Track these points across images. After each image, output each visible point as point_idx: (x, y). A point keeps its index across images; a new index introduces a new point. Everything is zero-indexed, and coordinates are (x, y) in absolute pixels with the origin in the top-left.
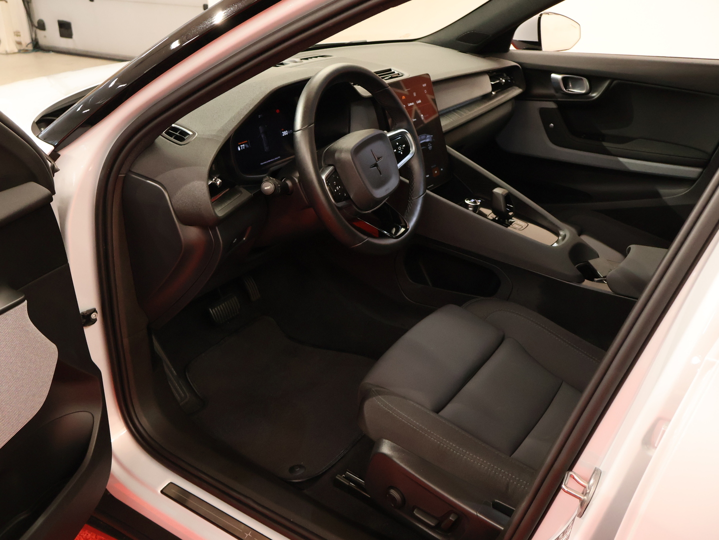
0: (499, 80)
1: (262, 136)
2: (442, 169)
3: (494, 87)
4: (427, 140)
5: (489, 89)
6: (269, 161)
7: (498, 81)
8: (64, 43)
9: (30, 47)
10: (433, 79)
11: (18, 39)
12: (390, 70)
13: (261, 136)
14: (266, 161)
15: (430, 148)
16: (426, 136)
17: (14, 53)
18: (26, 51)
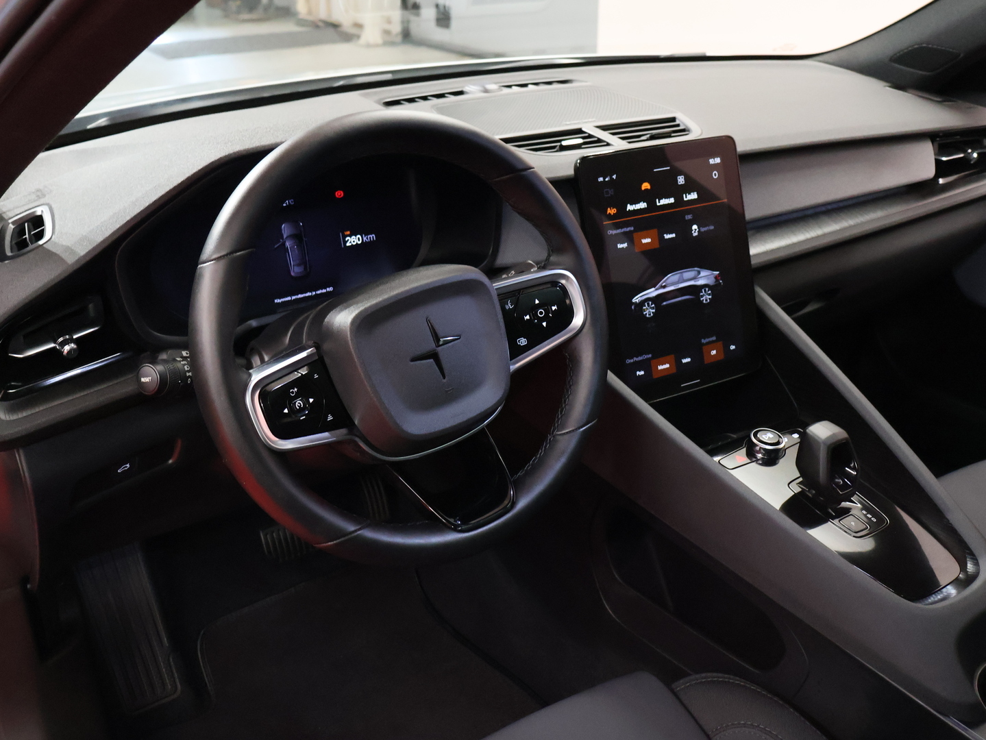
0: (965, 151)
1: (288, 244)
2: (733, 347)
3: (942, 169)
4: (701, 282)
5: (929, 171)
6: (300, 296)
7: (962, 155)
8: (440, 35)
9: (399, 39)
10: (741, 148)
11: (387, 27)
12: (673, 119)
13: (284, 244)
14: (302, 293)
15: (706, 297)
16: (699, 273)
17: (377, 46)
18: (392, 44)
